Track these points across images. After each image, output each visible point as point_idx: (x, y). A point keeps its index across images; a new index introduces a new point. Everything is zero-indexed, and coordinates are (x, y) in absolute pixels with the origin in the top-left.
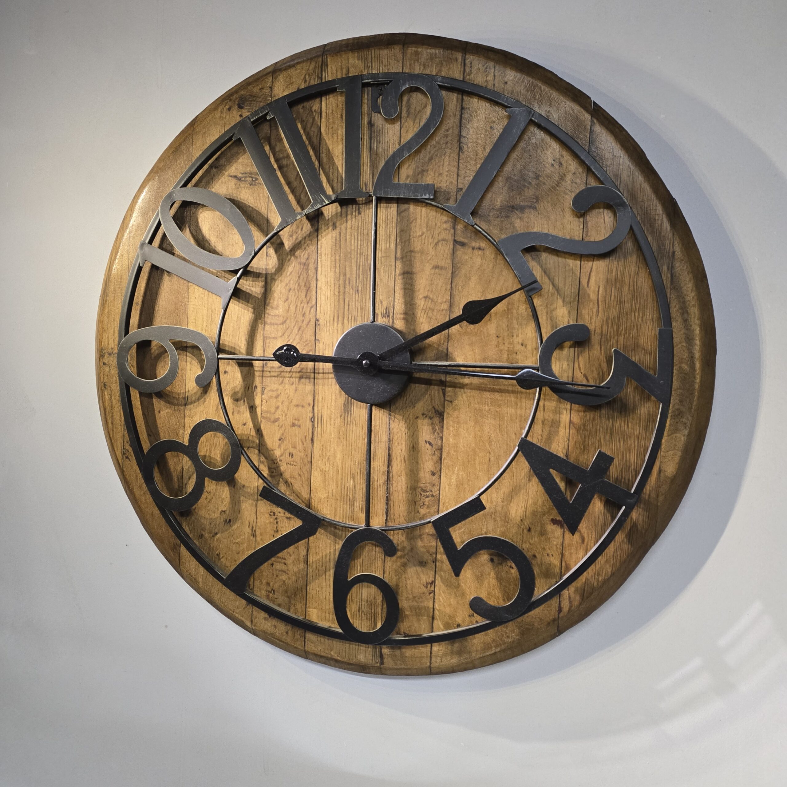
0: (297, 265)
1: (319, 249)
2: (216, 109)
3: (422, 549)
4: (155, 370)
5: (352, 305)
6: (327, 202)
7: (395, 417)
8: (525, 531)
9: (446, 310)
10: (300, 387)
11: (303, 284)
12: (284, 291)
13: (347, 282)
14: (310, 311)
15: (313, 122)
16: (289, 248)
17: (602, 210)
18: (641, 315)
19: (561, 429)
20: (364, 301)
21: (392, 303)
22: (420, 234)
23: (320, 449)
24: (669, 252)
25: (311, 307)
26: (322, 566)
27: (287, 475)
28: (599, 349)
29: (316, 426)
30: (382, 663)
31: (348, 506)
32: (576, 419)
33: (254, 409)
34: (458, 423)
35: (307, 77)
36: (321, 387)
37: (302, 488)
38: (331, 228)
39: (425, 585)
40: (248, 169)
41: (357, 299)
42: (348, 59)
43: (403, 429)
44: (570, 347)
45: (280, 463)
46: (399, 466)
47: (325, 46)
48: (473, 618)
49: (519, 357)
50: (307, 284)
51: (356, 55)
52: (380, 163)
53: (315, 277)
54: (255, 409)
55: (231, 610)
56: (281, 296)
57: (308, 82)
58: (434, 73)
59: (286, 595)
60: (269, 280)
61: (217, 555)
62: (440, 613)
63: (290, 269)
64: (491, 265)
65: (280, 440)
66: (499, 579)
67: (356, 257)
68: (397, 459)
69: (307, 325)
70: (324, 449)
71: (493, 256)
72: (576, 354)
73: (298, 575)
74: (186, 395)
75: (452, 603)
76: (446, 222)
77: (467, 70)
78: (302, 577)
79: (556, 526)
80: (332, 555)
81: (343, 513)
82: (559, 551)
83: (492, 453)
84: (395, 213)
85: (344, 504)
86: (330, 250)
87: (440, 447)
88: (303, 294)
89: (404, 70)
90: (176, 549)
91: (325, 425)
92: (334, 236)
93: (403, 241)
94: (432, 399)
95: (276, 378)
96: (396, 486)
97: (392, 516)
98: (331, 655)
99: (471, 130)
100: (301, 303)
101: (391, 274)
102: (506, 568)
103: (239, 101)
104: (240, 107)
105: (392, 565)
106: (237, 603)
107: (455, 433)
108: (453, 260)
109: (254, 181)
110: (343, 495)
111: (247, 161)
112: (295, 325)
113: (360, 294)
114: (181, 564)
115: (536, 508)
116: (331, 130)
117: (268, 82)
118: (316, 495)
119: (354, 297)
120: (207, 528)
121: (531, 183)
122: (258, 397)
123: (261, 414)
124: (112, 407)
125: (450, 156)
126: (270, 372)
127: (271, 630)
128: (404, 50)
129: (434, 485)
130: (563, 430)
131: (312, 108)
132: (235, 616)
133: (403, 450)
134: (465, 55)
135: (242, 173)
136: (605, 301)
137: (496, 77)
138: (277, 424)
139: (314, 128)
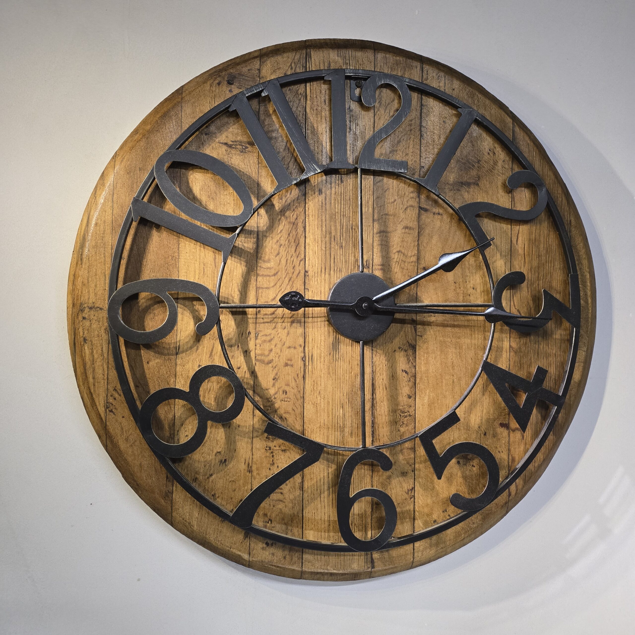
0: (287, 224)
1: (307, 211)
2: (205, 82)
3: (403, 462)
4: (143, 322)
5: (337, 258)
6: (319, 171)
7: (376, 352)
8: (482, 435)
9: (415, 262)
10: (292, 330)
11: (293, 240)
12: (275, 246)
13: (333, 239)
14: (299, 264)
15: (299, 103)
16: (279, 209)
17: (523, 189)
18: (552, 265)
19: (503, 352)
20: (347, 255)
21: (371, 257)
22: (393, 201)
23: (312, 385)
24: (567, 221)
25: (301, 261)
26: (317, 490)
27: (281, 411)
28: (527, 290)
29: (307, 364)
30: (373, 567)
31: (339, 433)
32: (514, 345)
33: (248, 353)
34: (428, 353)
35: (293, 65)
36: (311, 330)
37: (295, 421)
38: (317, 193)
39: (407, 491)
40: (239, 138)
41: (341, 253)
42: (329, 54)
43: (384, 361)
44: (507, 290)
45: (274, 400)
46: (381, 393)
47: (306, 41)
48: (446, 513)
49: (472, 298)
50: (297, 241)
51: (336, 52)
52: (359, 141)
53: (304, 235)
54: (250, 353)
55: (227, 547)
56: (272, 251)
57: (294, 69)
58: (401, 75)
59: (283, 522)
60: (260, 237)
61: (213, 495)
62: (419, 514)
63: (281, 227)
64: (448, 227)
65: (274, 379)
66: (465, 478)
67: (339, 218)
68: (379, 387)
69: (297, 276)
70: (315, 384)
71: (449, 219)
72: (511, 295)
73: (294, 502)
74: (178, 345)
75: (429, 503)
76: (412, 192)
77: (425, 76)
78: (298, 503)
79: (503, 428)
80: (326, 478)
81: (334, 439)
82: (507, 448)
83: (455, 375)
84: (372, 183)
85: (335, 431)
86: (317, 212)
87: (414, 375)
88: (293, 250)
90: (168, 497)
91: (315, 363)
92: (321, 200)
93: (379, 205)
94: (406, 335)
95: (269, 324)
96: (380, 411)
97: (377, 437)
98: (327, 570)
99: (429, 122)
100: (291, 257)
101: (370, 232)
102: (469, 468)
103: (228, 78)
104: (230, 83)
105: (379, 479)
106: (234, 539)
107: (425, 362)
108: (419, 222)
109: (245, 149)
110: (334, 423)
111: (237, 131)
112: (286, 277)
113: (344, 250)
114: (173, 510)
115: (489, 416)
116: (315, 111)
117: (256, 64)
118: (309, 426)
119: (339, 252)
120: (201, 471)
121: (474, 166)
122: (252, 342)
123: (255, 357)
124: (93, 361)
125: (413, 141)
126: (263, 319)
127: (269, 558)
128: (375, 54)
129: (410, 406)
130: (505, 354)
131: (297, 91)
132: (232, 552)
133: (384, 379)
134: (423, 65)
135: (233, 142)
136: (529, 255)
137: (446, 84)
138: (270, 365)
139: (301, 109)
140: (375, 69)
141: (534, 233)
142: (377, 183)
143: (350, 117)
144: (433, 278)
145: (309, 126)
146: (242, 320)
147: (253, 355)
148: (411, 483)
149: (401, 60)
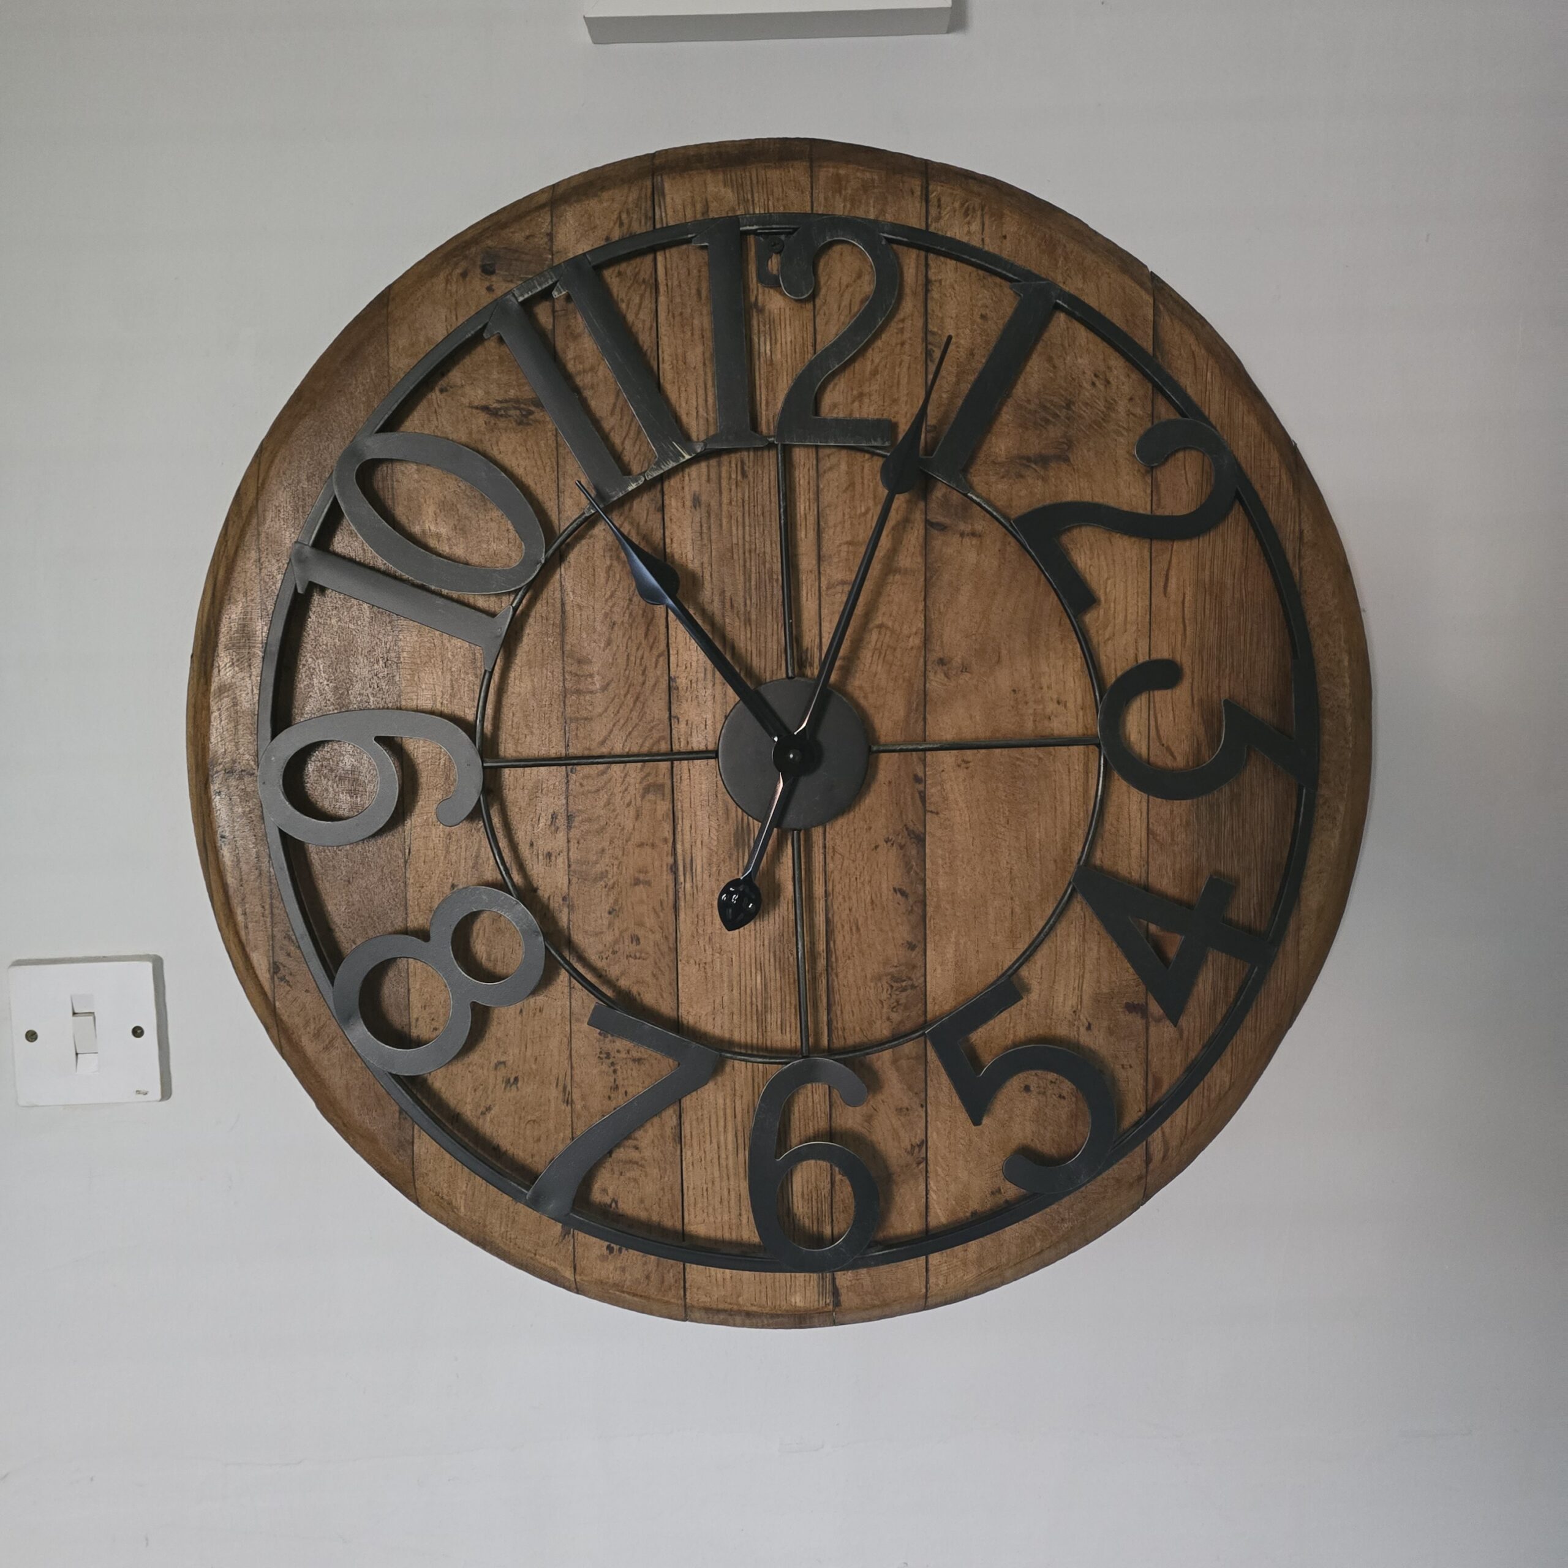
1: (668, 545)
2: (433, 273)
6: (687, 457)
7: (834, 850)
8: (1083, 1030)
9: (919, 648)
10: (646, 808)
11: (640, 613)
12: (600, 627)
13: (728, 606)
14: (656, 664)
15: (641, 302)
18: (1255, 639)
19: (1133, 845)
20: (762, 639)
21: (817, 640)
22: (863, 510)
23: (693, 923)
24: (1294, 531)
25: (659, 656)
27: (629, 980)
28: (1190, 701)
29: (681, 879)
30: (837, 1303)
31: (755, 1025)
32: (1158, 826)
33: (553, 858)
34: (952, 850)
35: (624, 216)
36: (686, 806)
37: (660, 1001)
38: (689, 505)
39: (909, 1147)
40: (512, 393)
41: (748, 635)
42: (705, 183)
43: (852, 871)
45: (612, 956)
46: (847, 939)
47: (653, 156)
48: (999, 1196)
49: (1055, 721)
50: (648, 612)
51: (721, 177)
52: (780, 381)
54: (556, 858)
55: (529, 1251)
56: (596, 637)
57: (626, 226)
58: (872, 217)
59: (642, 1206)
60: (569, 608)
61: (494, 1149)
62: (938, 1197)
63: (612, 585)
64: (996, 563)
65: (610, 913)
67: (742, 558)
68: (843, 926)
69: (653, 690)
70: (701, 923)
71: (998, 546)
72: (1152, 713)
73: (662, 1166)
74: (407, 844)
75: (960, 1175)
77: (933, 212)
78: (672, 1168)
79: (1134, 1014)
80: (729, 1118)
82: (1142, 1057)
83: (1016, 899)
84: (813, 473)
85: (746, 1020)
86: (690, 546)
87: (921, 898)
88: (641, 631)
89: (815, 209)
90: (405, 1150)
91: (699, 878)
92: (697, 519)
93: (832, 524)
94: (901, 813)
95: (595, 796)
96: (845, 977)
97: (840, 1033)
98: (738, 1304)
99: (944, 320)
100: (638, 649)
101: (812, 586)
103: (483, 259)
104: (488, 271)
106: (542, 1236)
107: (947, 870)
108: (926, 556)
109: (526, 416)
110: (743, 1004)
111: (507, 377)
112: (628, 692)
113: (754, 627)
114: (416, 1177)
115: (1099, 988)
116: (678, 319)
117: (544, 221)
118: (691, 1010)
119: (743, 633)
120: (469, 1100)
121: (1058, 416)
122: (561, 835)
123: (569, 866)
124: (241, 880)
125: (909, 368)
126: (581, 785)
127: (615, 1276)
128: (812, 172)
129: (914, 967)
130: (1137, 848)
131: (638, 273)
132: (540, 1263)
133: (854, 910)
134: (928, 184)
135: (501, 402)
136: (1196, 618)
137: (986, 226)
138: (602, 883)
139: (645, 315)
140: (812, 206)
141: (1207, 567)
142: (825, 472)
143: (759, 326)
144: (961, 682)
145: (666, 354)
146: (537, 789)
147: (563, 863)
148: (919, 1131)
149: (876, 177)
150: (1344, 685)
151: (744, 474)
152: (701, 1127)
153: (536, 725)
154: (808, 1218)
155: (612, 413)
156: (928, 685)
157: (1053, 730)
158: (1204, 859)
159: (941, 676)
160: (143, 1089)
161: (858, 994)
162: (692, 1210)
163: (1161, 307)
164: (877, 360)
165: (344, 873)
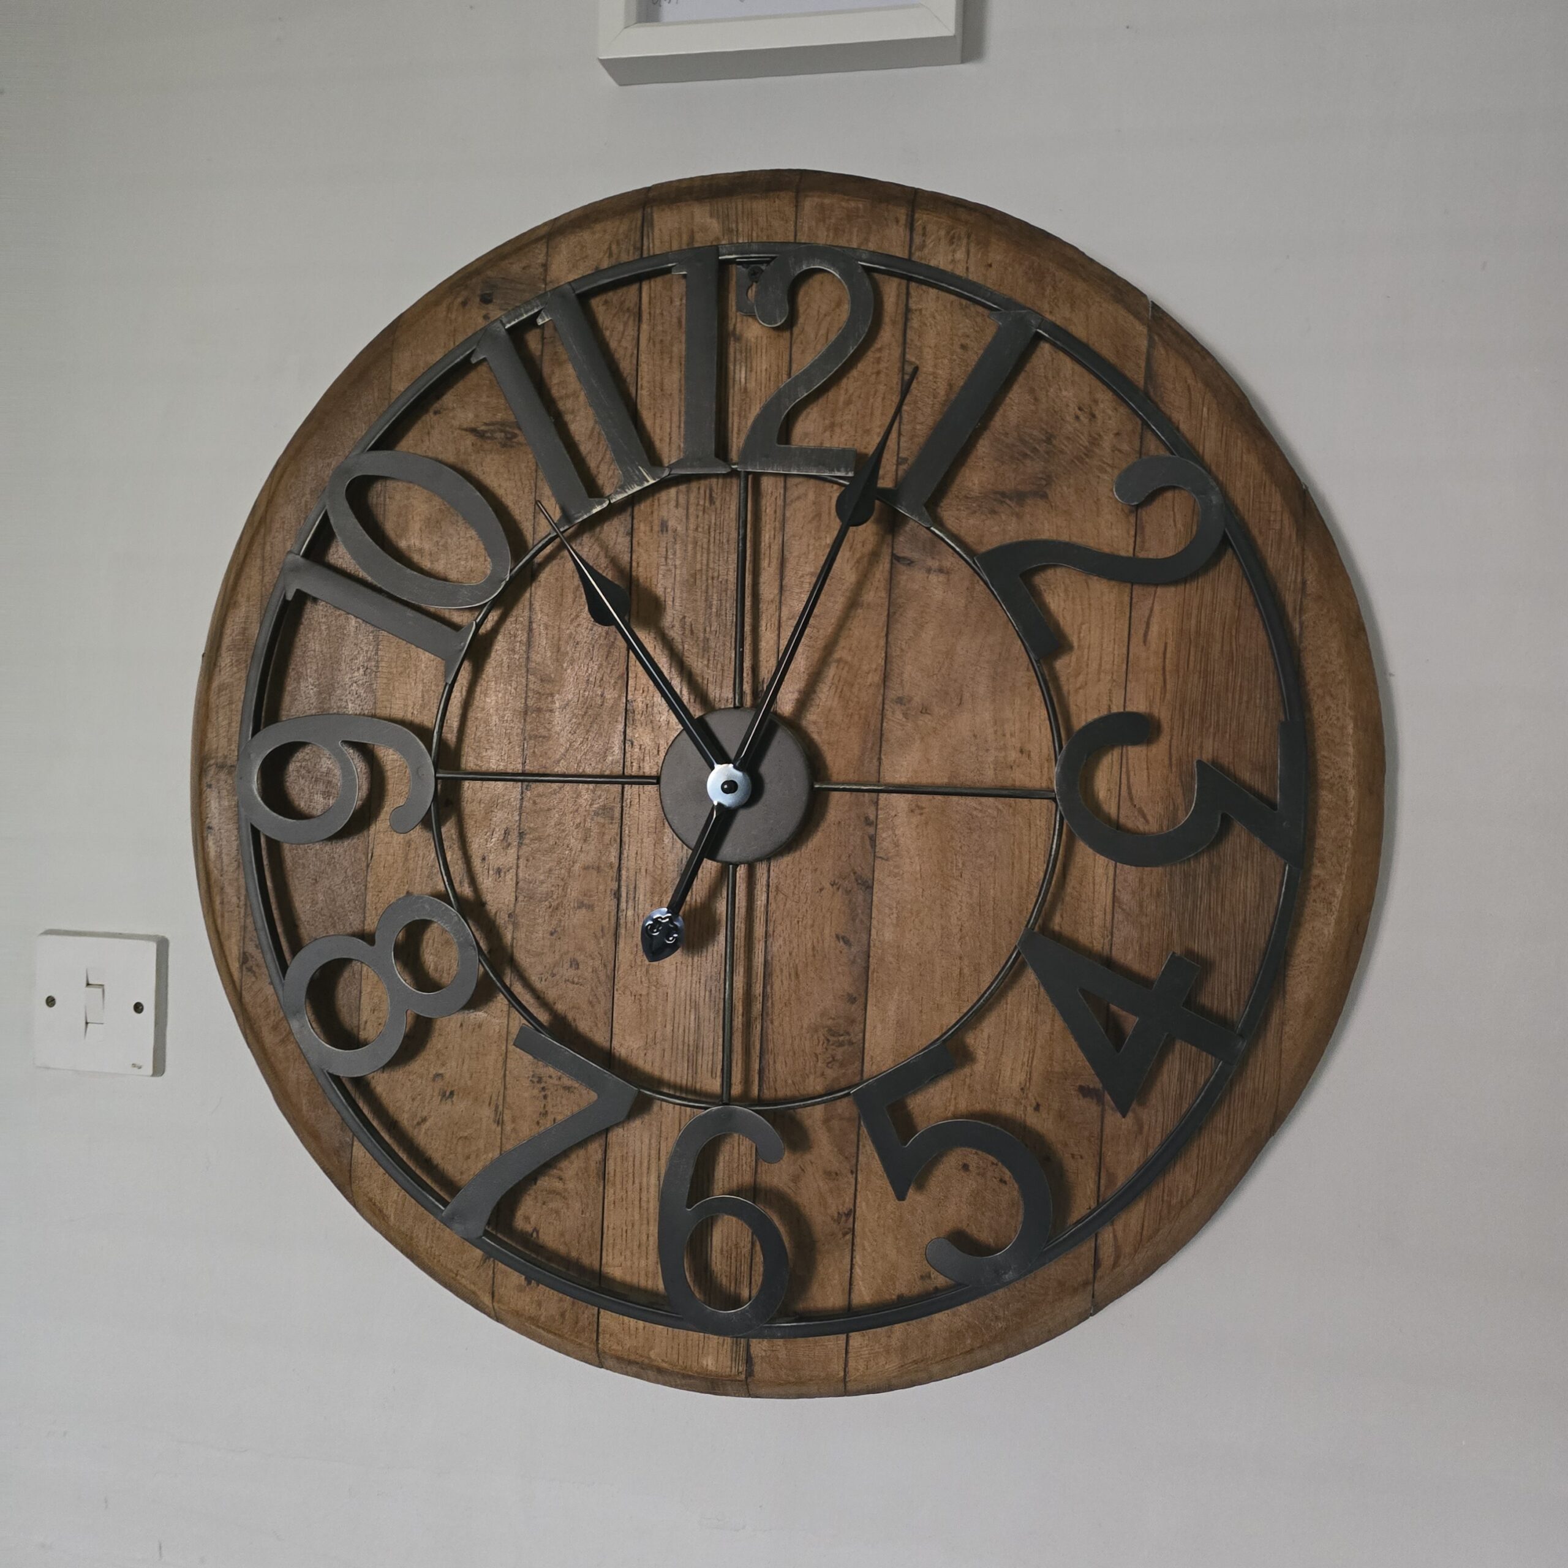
1: (634, 569)
2: (438, 304)
3: (829, 1148)
6: (652, 482)
8: (1030, 1110)
9: (877, 685)
14: (615, 687)
15: (625, 330)
18: (1245, 698)
19: (1096, 912)
20: (719, 668)
23: (632, 952)
25: (618, 679)
26: (634, 1182)
27: (565, 1005)
29: (623, 905)
30: (750, 1373)
31: (686, 1064)
32: (1125, 895)
33: (503, 874)
34: (900, 901)
36: (634, 831)
37: (595, 1029)
38: (656, 530)
39: (836, 1215)
40: (499, 416)
41: (706, 663)
42: (693, 214)
43: (794, 913)
45: (551, 979)
46: (785, 985)
47: (648, 189)
48: (927, 1282)
49: (1017, 772)
51: (708, 208)
52: (753, 408)
54: (506, 874)
57: (615, 257)
58: (855, 245)
59: (562, 1239)
61: (426, 1161)
62: (863, 1273)
64: (963, 602)
65: (553, 934)
68: (782, 970)
69: (610, 713)
71: (966, 583)
72: (1124, 770)
73: (585, 1201)
74: (370, 848)
75: (888, 1252)
77: (918, 240)
78: (594, 1204)
79: (1088, 1099)
81: (675, 1078)
82: (1095, 1148)
83: (965, 959)
85: (677, 1059)
86: (655, 570)
87: (865, 949)
89: (798, 238)
90: (344, 1150)
91: (641, 906)
92: (664, 544)
94: (849, 856)
95: (547, 814)
96: (780, 1024)
97: (772, 1084)
98: (649, 1358)
99: (924, 350)
100: (598, 670)
101: (772, 616)
102: (992, 1183)
103: (482, 289)
104: (486, 300)
107: (894, 921)
108: (890, 591)
109: (510, 439)
110: (675, 1041)
111: (495, 401)
114: (354, 1176)
115: (1051, 1065)
116: (658, 346)
117: (539, 254)
118: (623, 1042)
120: (407, 1109)
121: (1038, 450)
122: (512, 851)
123: (517, 883)
124: (222, 870)
125: (884, 399)
126: (535, 803)
127: (532, 1310)
128: (797, 202)
129: (853, 1021)
130: (1101, 916)
131: (622, 303)
132: (460, 1284)
133: (794, 954)
134: (913, 212)
135: (486, 424)
136: (1178, 671)
137: (971, 254)
138: (547, 903)
139: (628, 343)
140: (796, 235)
141: (1194, 616)
142: (792, 501)
143: (735, 353)
144: (920, 723)
145: (645, 380)
146: (493, 804)
147: (511, 879)
148: (847, 1200)
149: (861, 206)
150: (1347, 754)
151: (712, 501)
152: (625, 1166)
153: (497, 741)
154: (726, 1276)
155: (590, 437)
156: (885, 724)
157: (1014, 781)
158: (1175, 935)
159: (899, 716)
160: (138, 1063)
161: (792, 1044)
162: (610, 1250)
163: (1156, 338)
164: (851, 391)
165: (312, 872)
